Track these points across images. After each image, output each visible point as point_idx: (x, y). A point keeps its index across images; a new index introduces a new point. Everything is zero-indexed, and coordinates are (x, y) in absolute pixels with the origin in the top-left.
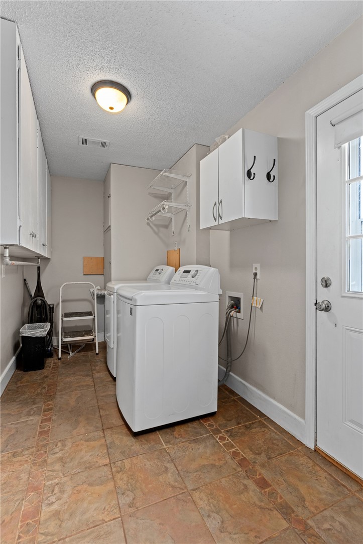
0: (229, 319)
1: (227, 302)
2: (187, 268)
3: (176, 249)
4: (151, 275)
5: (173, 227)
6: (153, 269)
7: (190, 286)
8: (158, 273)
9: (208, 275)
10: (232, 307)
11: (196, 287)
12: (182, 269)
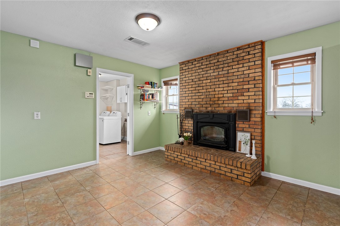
0: (124, 124)
1: (124, 120)
2: (114, 112)
3: (110, 106)
4: (102, 114)
5: (109, 99)
6: (103, 112)
7: (115, 116)
8: (105, 113)
9: (119, 114)
10: (125, 121)
11: (116, 116)
12: (112, 112)
